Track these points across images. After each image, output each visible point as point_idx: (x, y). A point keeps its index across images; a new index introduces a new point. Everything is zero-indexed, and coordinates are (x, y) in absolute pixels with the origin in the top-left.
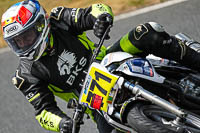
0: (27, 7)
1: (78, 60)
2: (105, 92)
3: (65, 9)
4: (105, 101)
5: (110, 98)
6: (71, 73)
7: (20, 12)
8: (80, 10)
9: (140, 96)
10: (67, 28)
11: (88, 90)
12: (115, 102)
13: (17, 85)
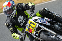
0: (10, 2)
5: (34, 30)
6: (22, 22)
8: (25, 4)
10: (21, 9)
11: (28, 27)
12: (36, 31)
13: (6, 25)
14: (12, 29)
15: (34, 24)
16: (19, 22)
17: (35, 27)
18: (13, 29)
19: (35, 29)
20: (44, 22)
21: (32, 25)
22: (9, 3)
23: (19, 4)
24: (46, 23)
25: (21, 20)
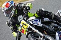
2: (25, 29)
3: (21, 3)
4: (25, 31)
9: (34, 30)
11: (21, 28)
15: (26, 25)
17: (27, 28)
20: (36, 24)
21: (24, 26)
24: (38, 24)
25: (21, 19)
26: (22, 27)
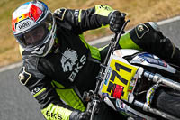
1: (79, 58)
5: (130, 87)
7: (31, 10)
8: (83, 11)
10: (70, 28)
11: (109, 80)
12: (135, 91)
13: (23, 81)
14: (44, 92)
16: (65, 69)
18: (46, 91)
19: (133, 84)
20: (159, 64)
22: (33, 6)
23: (63, 10)
24: (163, 65)
25: (70, 62)
26: (113, 79)
